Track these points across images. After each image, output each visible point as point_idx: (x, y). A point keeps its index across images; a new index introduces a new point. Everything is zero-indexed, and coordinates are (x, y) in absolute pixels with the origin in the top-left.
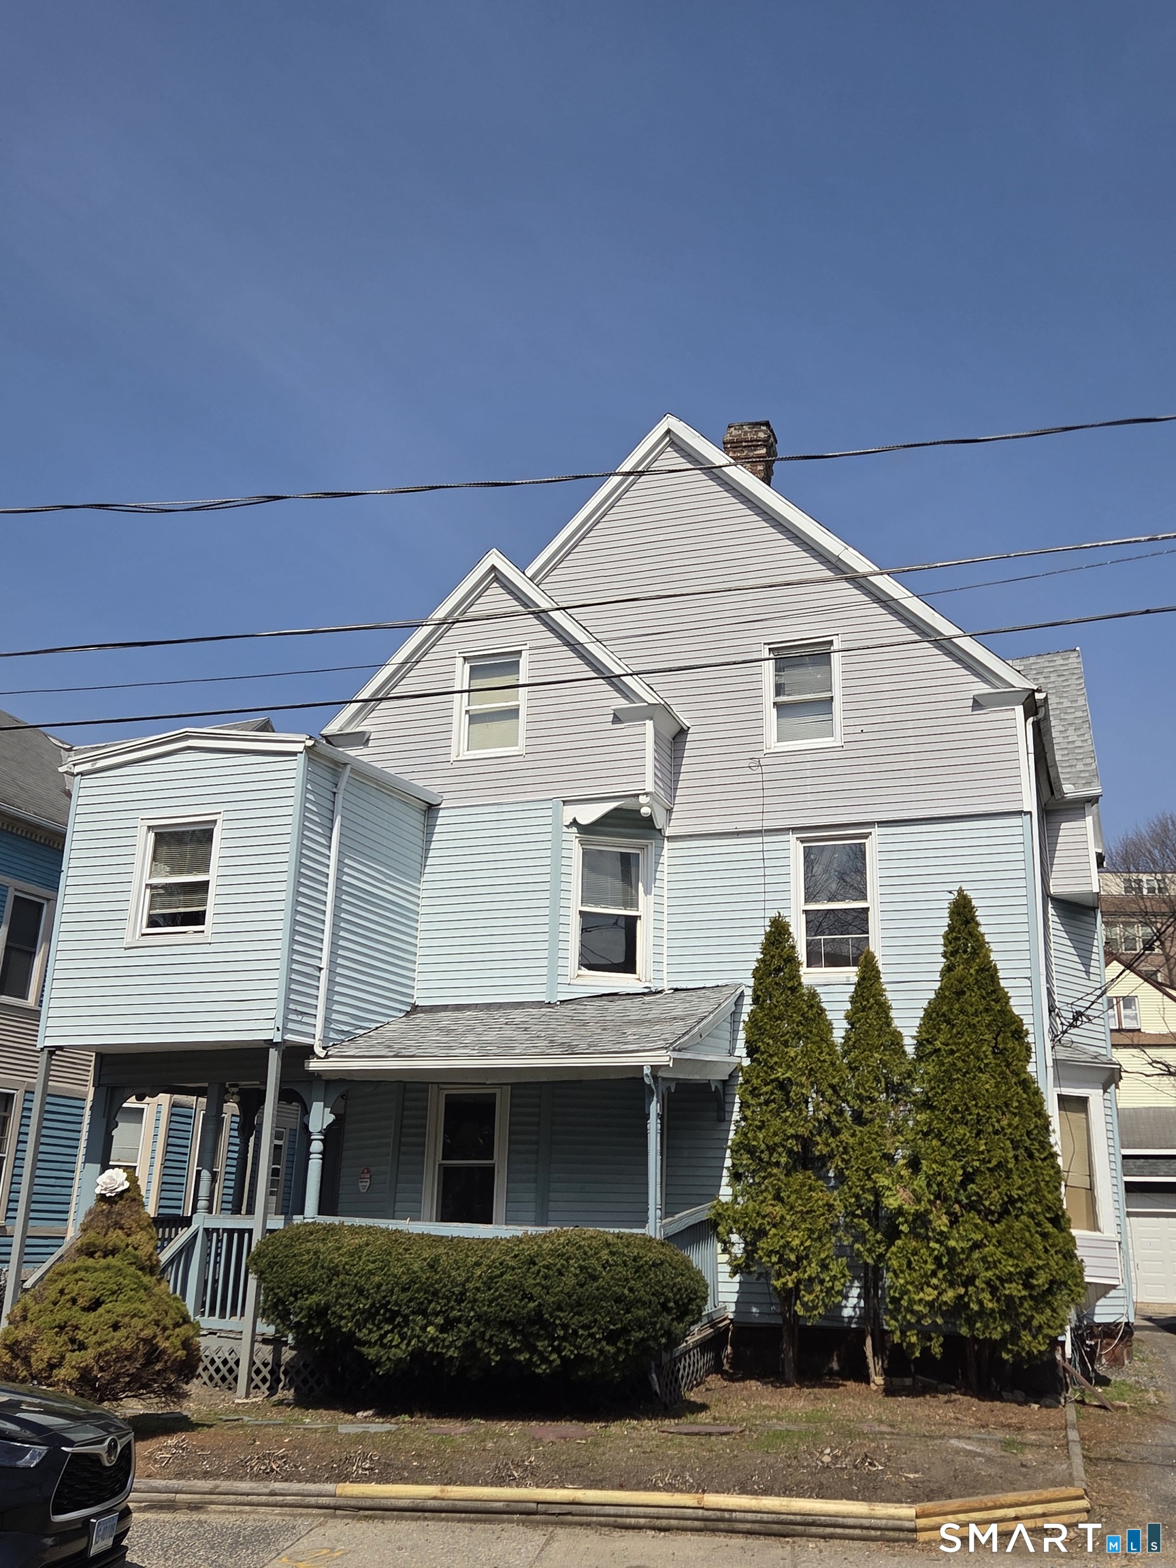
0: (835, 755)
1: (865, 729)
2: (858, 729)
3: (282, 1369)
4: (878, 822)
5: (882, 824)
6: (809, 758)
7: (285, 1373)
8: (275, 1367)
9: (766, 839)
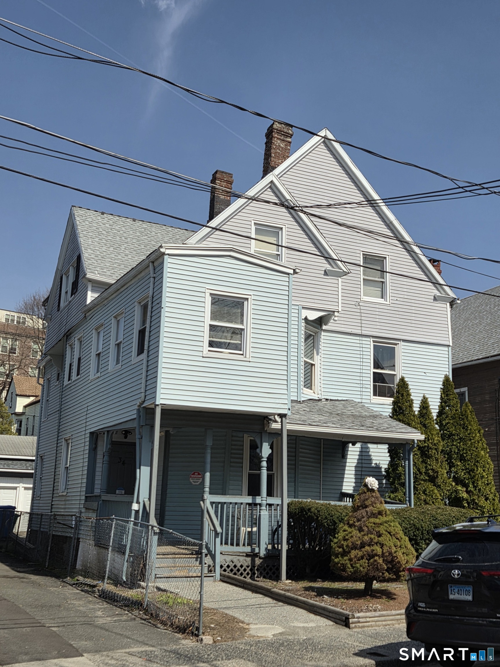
0: (386, 308)
1: (398, 299)
2: (396, 299)
3: (256, 568)
4: (402, 340)
5: (404, 341)
6: (377, 306)
7: (257, 570)
8: (253, 568)
9: (363, 339)
